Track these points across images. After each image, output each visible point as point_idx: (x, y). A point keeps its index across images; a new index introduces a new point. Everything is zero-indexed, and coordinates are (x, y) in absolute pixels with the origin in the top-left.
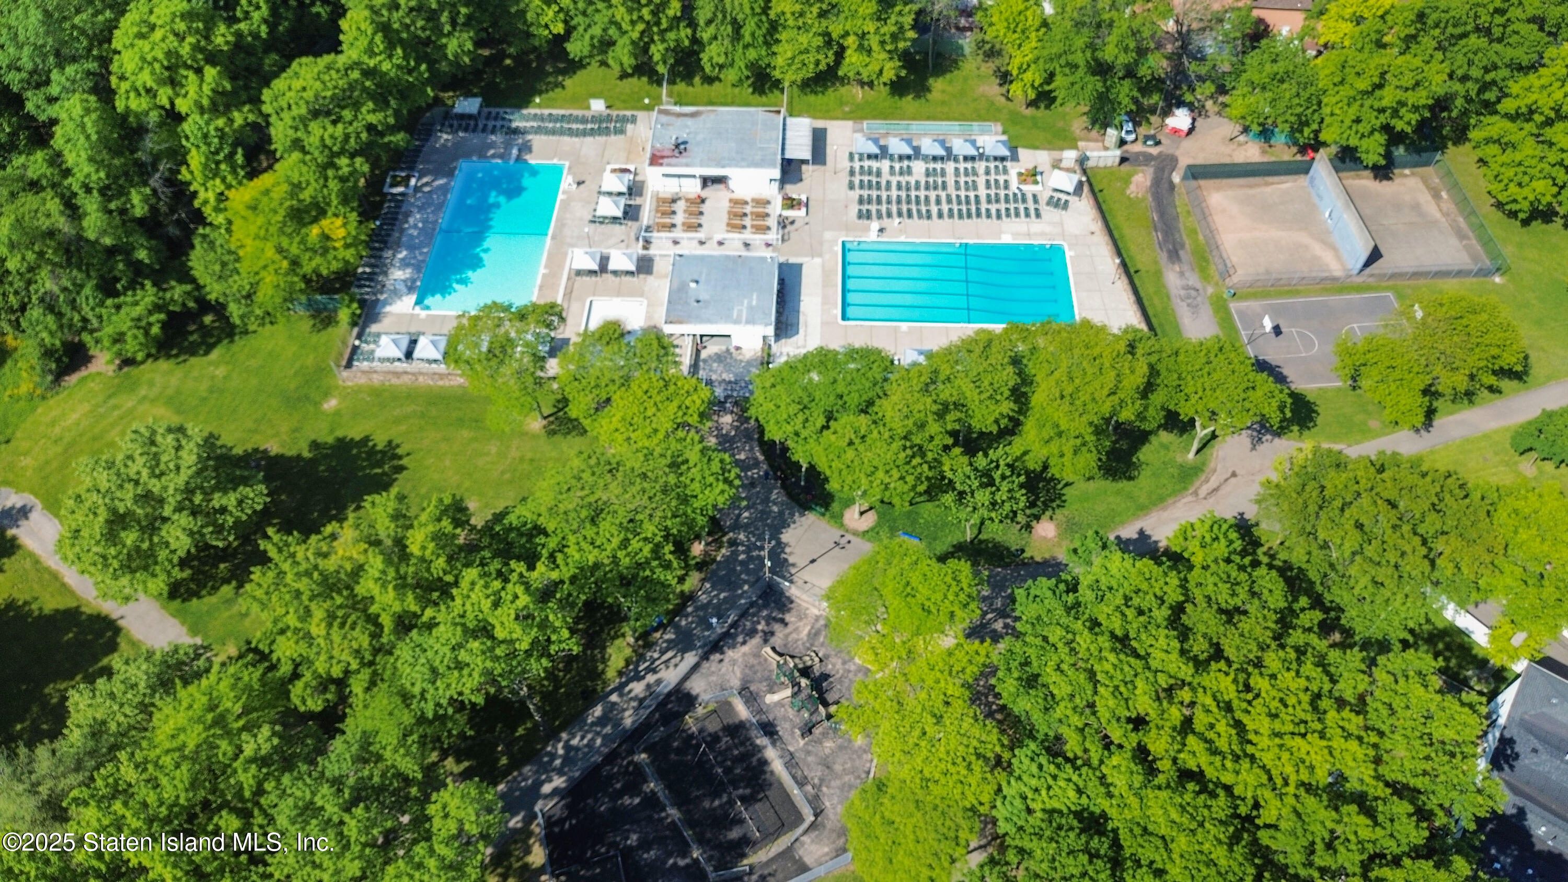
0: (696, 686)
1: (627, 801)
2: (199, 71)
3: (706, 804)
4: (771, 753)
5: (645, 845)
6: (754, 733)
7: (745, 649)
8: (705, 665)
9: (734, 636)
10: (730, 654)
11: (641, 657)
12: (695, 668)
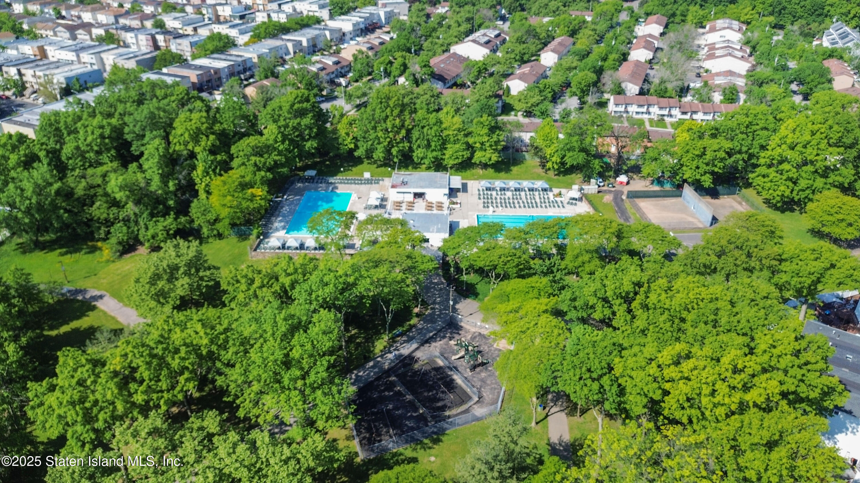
0: (418, 354)
1: (387, 393)
2: (207, 136)
3: (426, 394)
4: (455, 377)
5: (396, 408)
6: (447, 370)
7: (441, 342)
8: (422, 348)
9: (436, 338)
10: (433, 344)
11: (392, 346)
12: (417, 349)
